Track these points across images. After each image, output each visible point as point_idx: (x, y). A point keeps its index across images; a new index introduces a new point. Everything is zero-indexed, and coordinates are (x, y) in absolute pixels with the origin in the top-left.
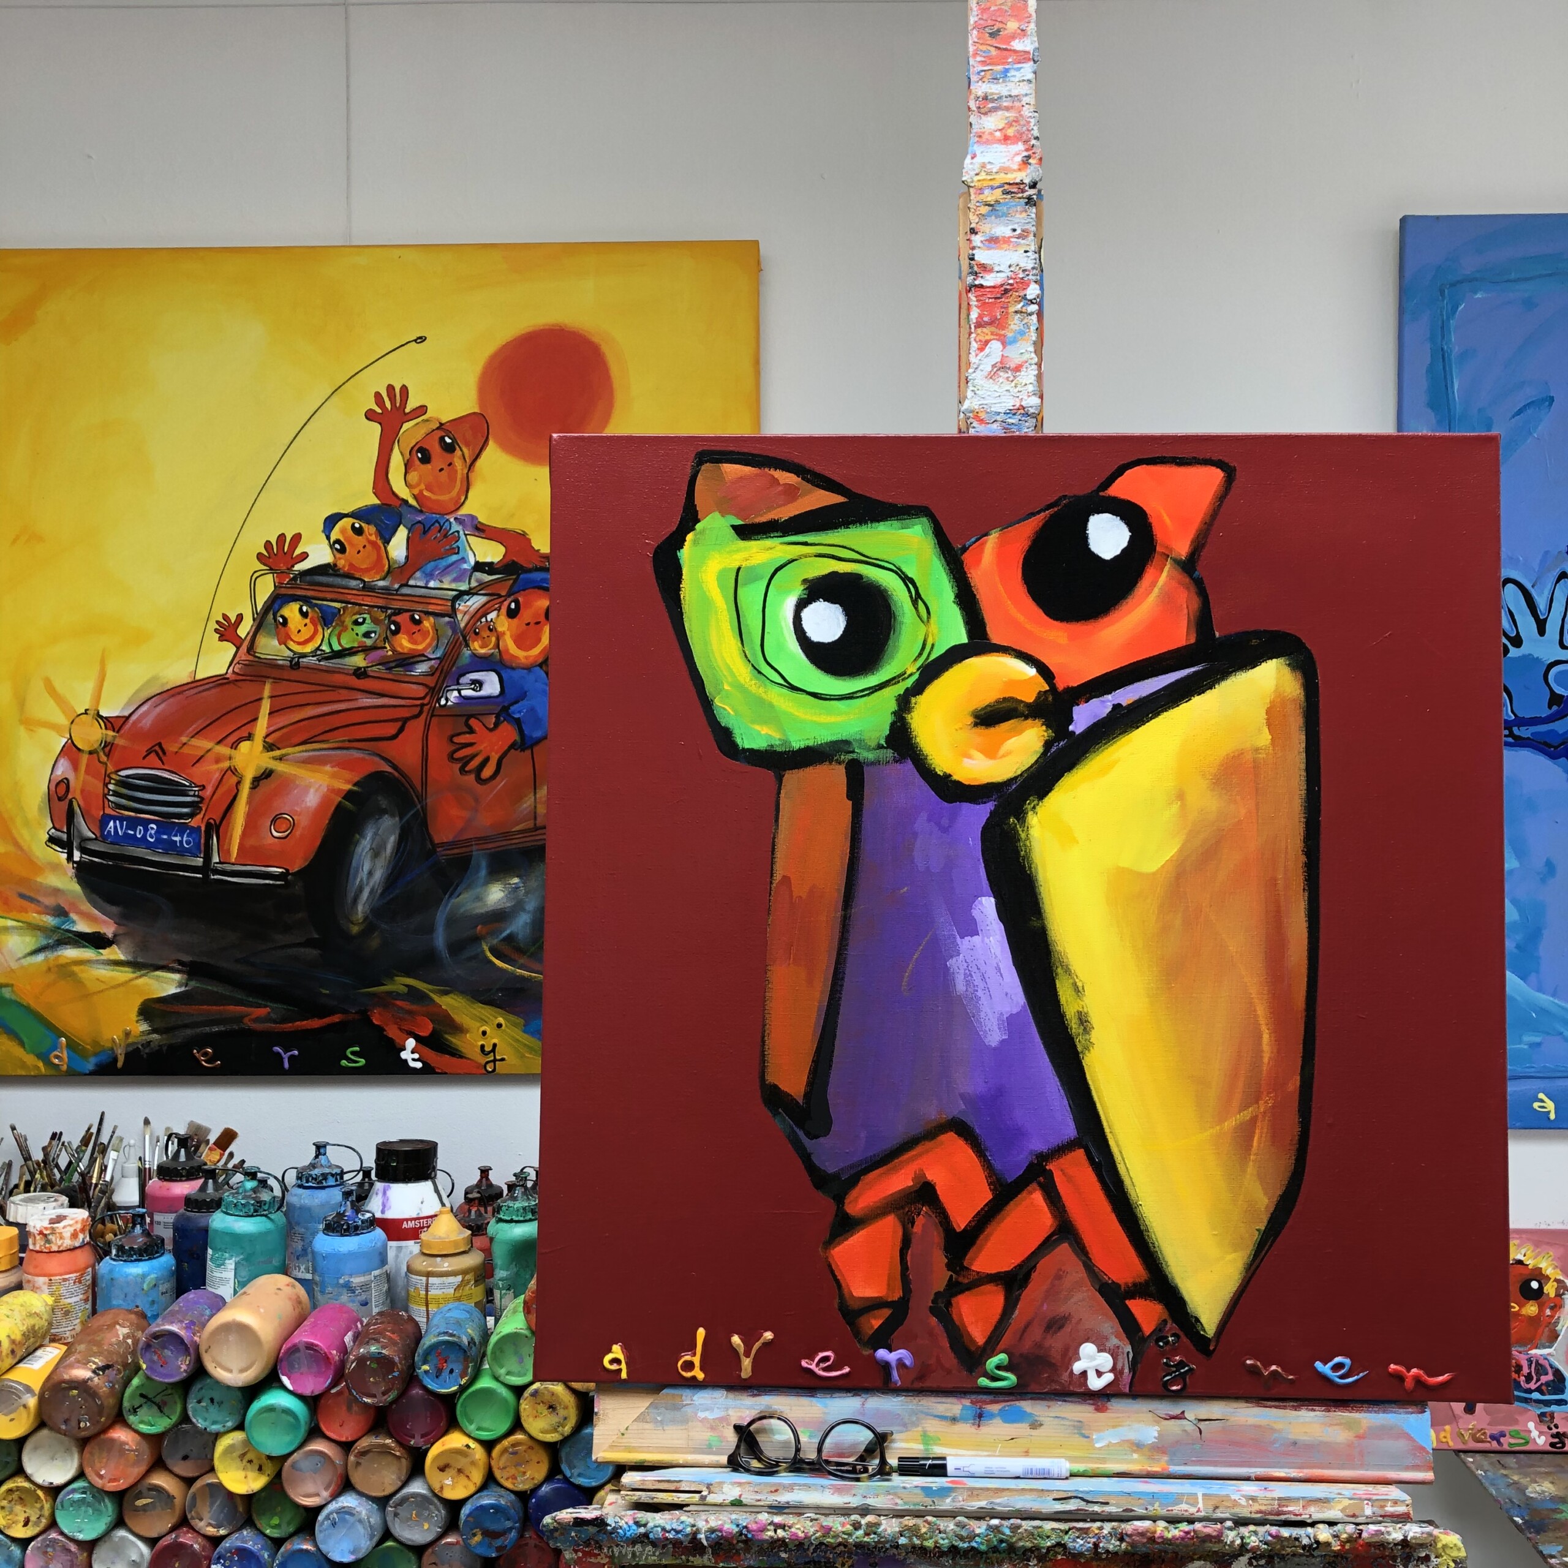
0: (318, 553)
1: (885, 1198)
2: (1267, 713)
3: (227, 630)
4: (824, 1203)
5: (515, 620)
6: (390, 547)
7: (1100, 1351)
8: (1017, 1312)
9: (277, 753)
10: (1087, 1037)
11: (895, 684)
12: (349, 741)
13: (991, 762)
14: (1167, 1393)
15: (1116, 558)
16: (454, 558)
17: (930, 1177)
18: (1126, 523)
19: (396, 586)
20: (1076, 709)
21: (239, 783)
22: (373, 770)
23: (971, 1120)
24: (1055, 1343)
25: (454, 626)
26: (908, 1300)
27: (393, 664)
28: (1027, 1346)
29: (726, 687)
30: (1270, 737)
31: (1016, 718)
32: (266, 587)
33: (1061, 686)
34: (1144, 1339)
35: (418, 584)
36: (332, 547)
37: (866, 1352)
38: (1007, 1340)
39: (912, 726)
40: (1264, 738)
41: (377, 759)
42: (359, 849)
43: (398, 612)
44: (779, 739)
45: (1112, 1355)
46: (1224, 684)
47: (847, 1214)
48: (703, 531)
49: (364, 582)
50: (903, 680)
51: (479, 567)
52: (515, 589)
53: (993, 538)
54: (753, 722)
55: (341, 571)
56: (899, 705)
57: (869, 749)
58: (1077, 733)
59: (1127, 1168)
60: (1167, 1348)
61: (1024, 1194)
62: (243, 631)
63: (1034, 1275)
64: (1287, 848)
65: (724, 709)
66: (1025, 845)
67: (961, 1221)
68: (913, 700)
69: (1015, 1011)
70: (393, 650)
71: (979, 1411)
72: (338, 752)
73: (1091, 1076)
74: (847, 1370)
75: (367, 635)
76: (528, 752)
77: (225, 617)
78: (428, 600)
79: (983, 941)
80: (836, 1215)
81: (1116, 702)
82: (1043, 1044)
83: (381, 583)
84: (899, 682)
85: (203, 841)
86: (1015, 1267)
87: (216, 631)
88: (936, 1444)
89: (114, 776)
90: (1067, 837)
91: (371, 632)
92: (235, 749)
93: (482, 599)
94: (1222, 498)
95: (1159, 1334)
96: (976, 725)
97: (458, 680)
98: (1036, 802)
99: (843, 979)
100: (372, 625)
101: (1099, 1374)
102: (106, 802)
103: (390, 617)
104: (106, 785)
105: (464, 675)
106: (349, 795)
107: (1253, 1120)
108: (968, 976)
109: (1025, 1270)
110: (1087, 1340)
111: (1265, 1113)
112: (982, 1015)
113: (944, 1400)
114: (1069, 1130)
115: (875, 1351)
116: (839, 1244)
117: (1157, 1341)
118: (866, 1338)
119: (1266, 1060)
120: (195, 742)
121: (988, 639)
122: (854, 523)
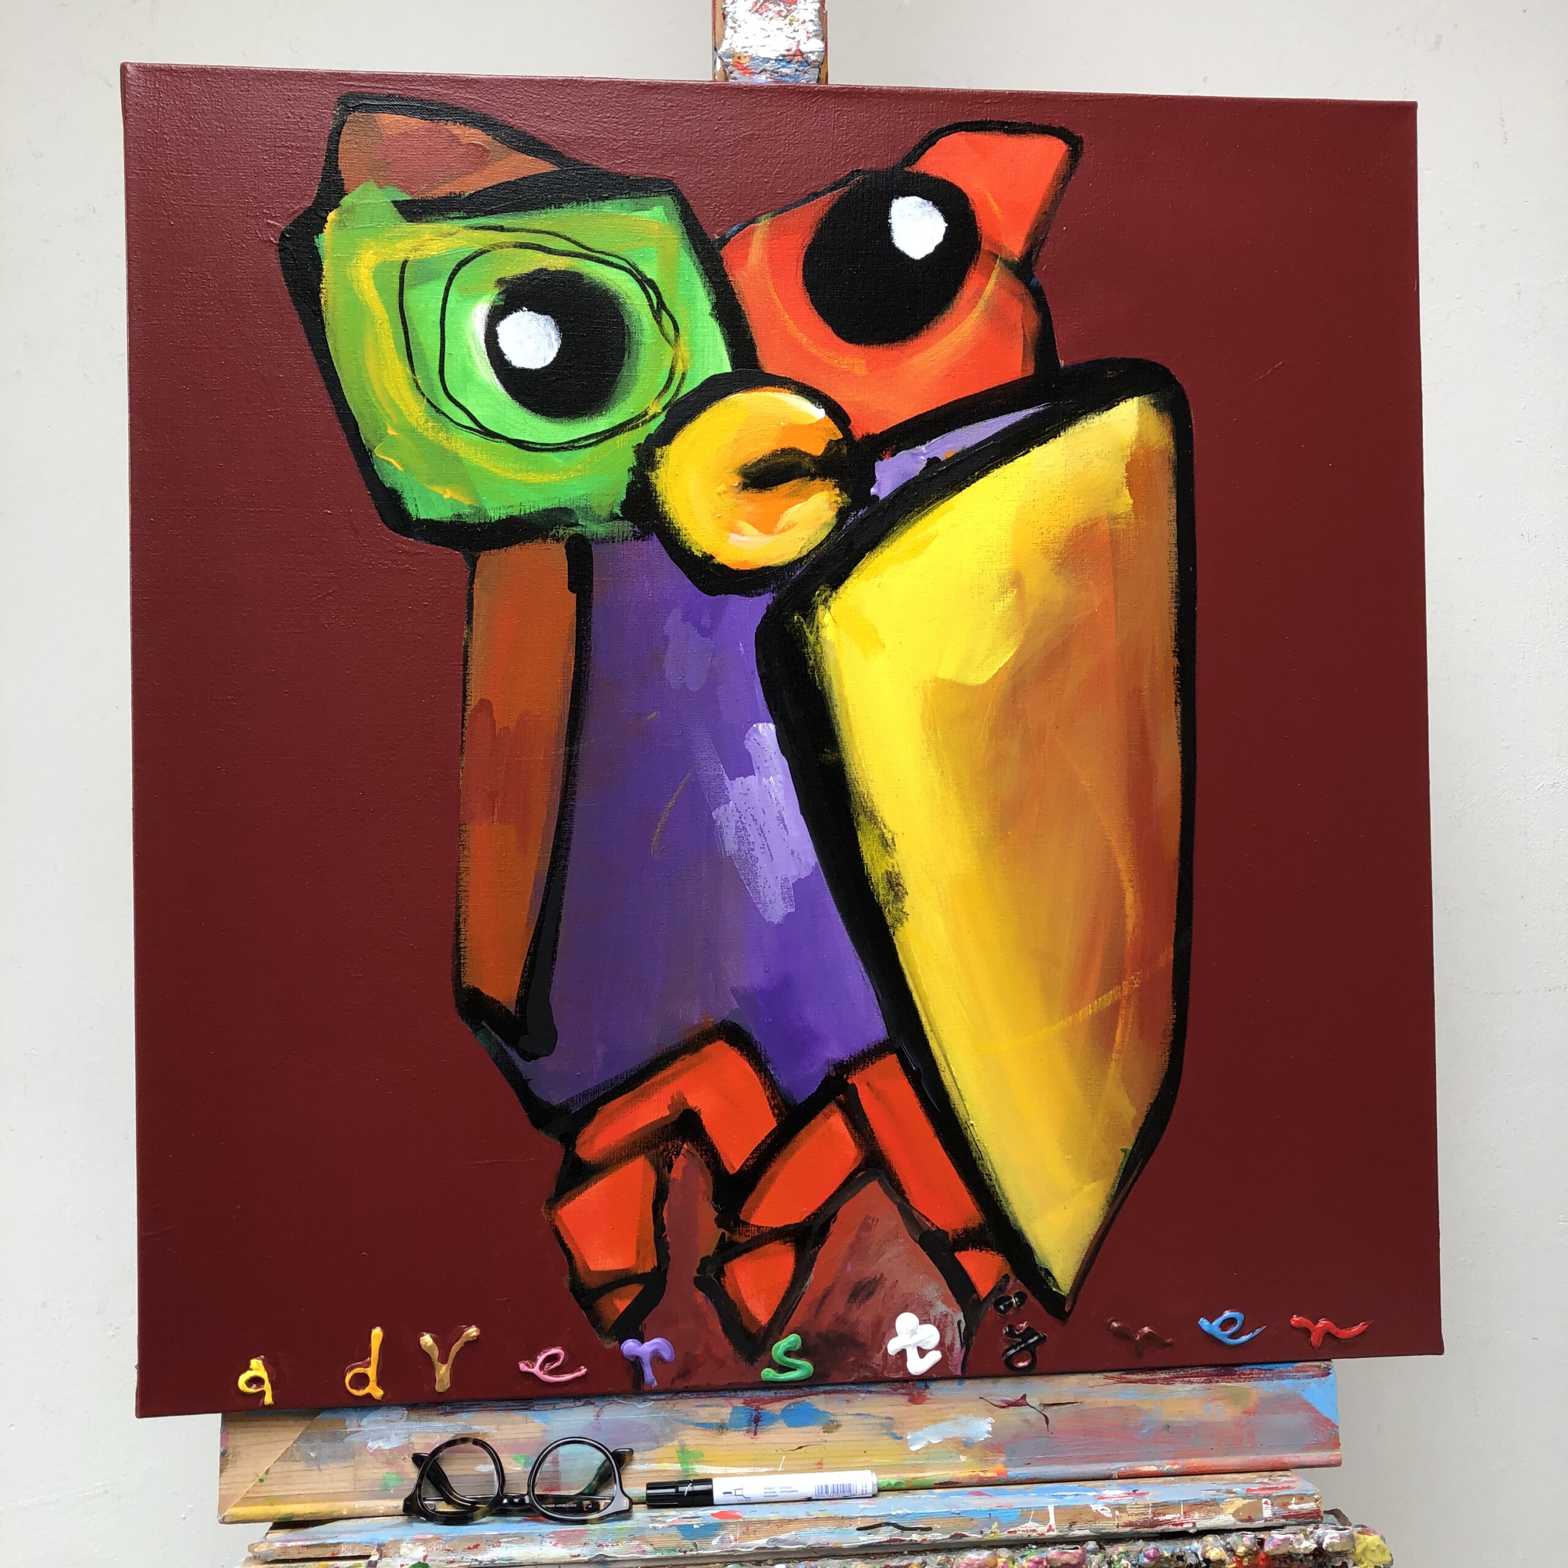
1: (631, 1135)
2: (1127, 470)
4: (550, 1147)
7: (922, 1322)
8: (812, 1277)
10: (900, 905)
11: (633, 428)
13: (767, 539)
14: (1013, 1372)
15: (928, 258)
17: (693, 1102)
18: (941, 211)
20: (879, 465)
23: (747, 1023)
24: (864, 1315)
26: (665, 1272)
28: (826, 1322)
29: (391, 432)
30: (1131, 501)
31: (801, 477)
33: (858, 434)
34: (979, 1303)
37: (610, 1345)
38: (799, 1316)
39: (658, 489)
40: (1125, 502)
44: (470, 506)
45: (938, 1327)
46: (1071, 431)
47: (580, 1159)
48: (351, 210)
50: (643, 423)
53: (762, 228)
54: (431, 482)
56: (638, 458)
57: (598, 520)
58: (881, 498)
59: (953, 1077)
60: (1011, 1312)
61: (820, 1117)
63: (834, 1227)
64: (1154, 647)
65: (389, 463)
66: (814, 651)
67: (735, 1159)
68: (658, 452)
69: (804, 874)
71: (754, 1413)
73: (905, 957)
74: (584, 1371)
79: (760, 782)
80: (564, 1162)
81: (931, 456)
82: (843, 917)
84: (638, 426)
86: (809, 1217)
88: (698, 1462)
90: (870, 640)
94: (1064, 179)
95: (999, 1295)
96: (745, 486)
98: (828, 593)
99: (569, 839)
101: (922, 1353)
107: (1115, 1008)
108: (741, 829)
109: (821, 1220)
110: (905, 1310)
111: (1129, 996)
112: (761, 882)
113: (708, 1401)
114: (877, 1029)
115: (621, 1343)
116: (569, 1200)
117: (996, 1305)
118: (609, 1326)
119: (1130, 928)
121: (759, 368)
122: (568, 200)
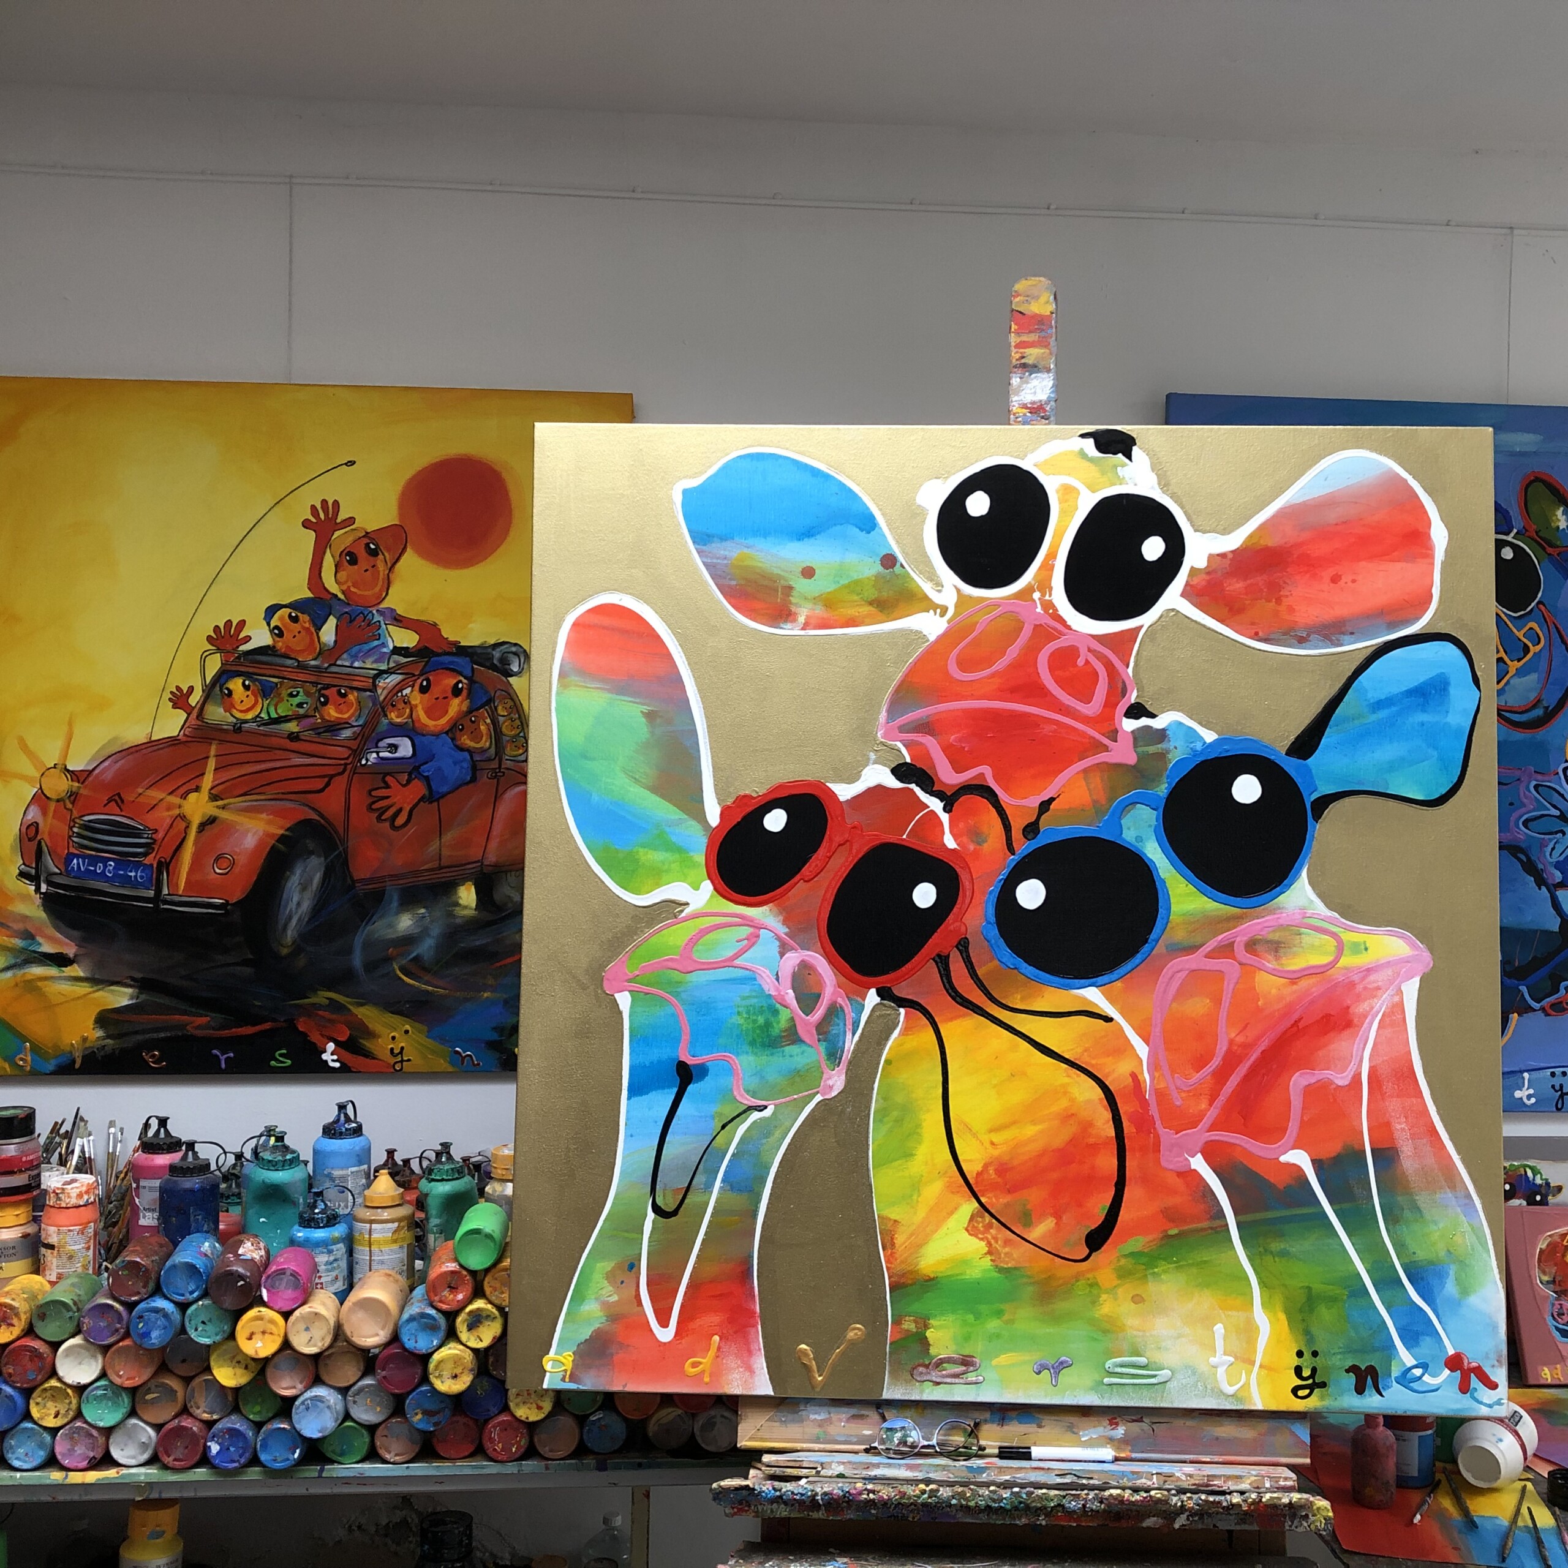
0: (260, 637)
3: (179, 699)
5: (427, 695)
6: (320, 634)
9: (220, 803)
12: (283, 793)
16: (376, 643)
19: (326, 665)
21: (187, 827)
22: (303, 818)
25: (375, 699)
27: (322, 730)
32: (214, 664)
35: (347, 664)
36: (271, 631)
41: (306, 809)
42: (289, 884)
43: (328, 687)
49: (299, 661)
51: (397, 651)
52: (427, 669)
55: (279, 653)
62: (194, 699)
70: (322, 718)
72: (273, 802)
75: (300, 705)
76: (436, 803)
77: (178, 688)
78: (352, 677)
83: (313, 663)
85: (154, 876)
87: (170, 700)
89: (77, 821)
91: (304, 703)
92: (185, 798)
93: (400, 677)
97: (377, 744)
100: (305, 697)
102: (71, 843)
103: (320, 690)
104: (71, 828)
105: (382, 740)
106: (282, 839)
120: (149, 792)
